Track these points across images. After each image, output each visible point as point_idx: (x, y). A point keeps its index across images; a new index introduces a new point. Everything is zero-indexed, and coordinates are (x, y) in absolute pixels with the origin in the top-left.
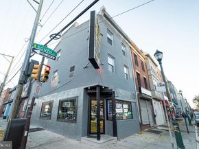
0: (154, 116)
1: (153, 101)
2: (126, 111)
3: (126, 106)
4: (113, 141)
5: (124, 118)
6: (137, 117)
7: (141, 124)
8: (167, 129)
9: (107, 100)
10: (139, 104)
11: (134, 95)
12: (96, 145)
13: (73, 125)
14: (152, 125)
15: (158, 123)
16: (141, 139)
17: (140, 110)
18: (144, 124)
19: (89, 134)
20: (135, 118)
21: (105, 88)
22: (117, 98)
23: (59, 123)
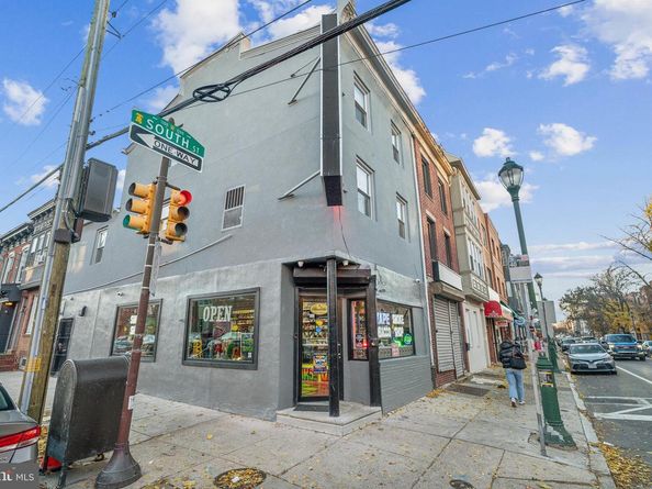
0: (466, 347)
1: (465, 305)
2: (399, 332)
3: (398, 319)
4: (373, 418)
5: (396, 353)
6: (426, 351)
7: (435, 371)
8: (501, 383)
9: (350, 301)
10: (432, 313)
11: (420, 286)
12: (330, 430)
13: (247, 375)
14: (459, 373)
15: (474, 368)
16: (443, 410)
17: (435, 331)
18: (441, 369)
19: (299, 399)
20: (419, 355)
21: (351, 264)
22: (379, 296)
23: (190, 370)
